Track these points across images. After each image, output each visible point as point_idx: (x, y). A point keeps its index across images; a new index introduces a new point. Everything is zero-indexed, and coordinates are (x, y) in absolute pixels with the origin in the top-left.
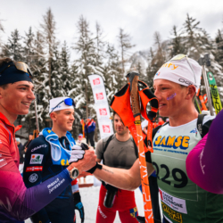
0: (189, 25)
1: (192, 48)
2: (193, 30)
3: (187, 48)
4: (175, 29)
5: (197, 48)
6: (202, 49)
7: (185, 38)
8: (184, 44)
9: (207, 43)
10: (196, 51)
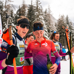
0: (37, 2)
1: (37, 13)
2: (39, 5)
3: (35, 12)
4: (32, 1)
5: (38, 13)
6: (40, 14)
7: (35, 7)
8: (34, 10)
9: (42, 12)
10: (38, 14)
